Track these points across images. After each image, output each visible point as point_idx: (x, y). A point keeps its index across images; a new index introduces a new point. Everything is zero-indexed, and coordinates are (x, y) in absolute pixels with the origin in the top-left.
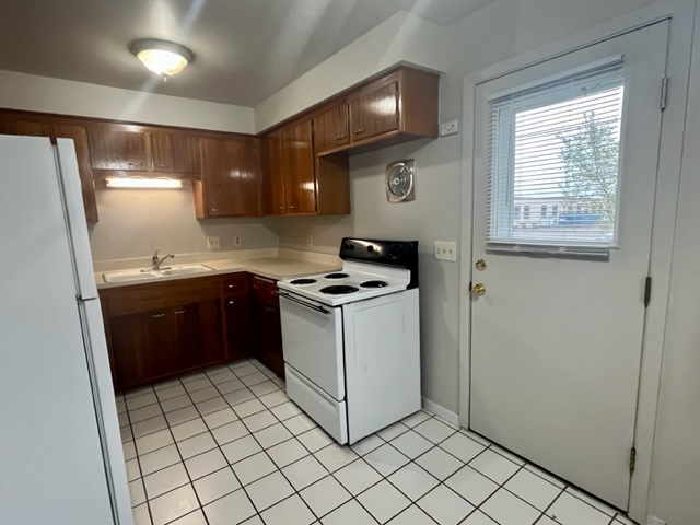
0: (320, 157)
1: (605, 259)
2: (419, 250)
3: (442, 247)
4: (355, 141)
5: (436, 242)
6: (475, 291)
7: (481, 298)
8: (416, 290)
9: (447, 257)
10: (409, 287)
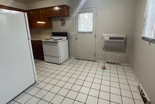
0: (47, 17)
1: (91, 33)
2: (68, 34)
3: (71, 33)
4: (56, 15)
5: (70, 32)
6: (76, 39)
7: (77, 40)
8: (67, 40)
9: (72, 34)
10: (67, 39)
